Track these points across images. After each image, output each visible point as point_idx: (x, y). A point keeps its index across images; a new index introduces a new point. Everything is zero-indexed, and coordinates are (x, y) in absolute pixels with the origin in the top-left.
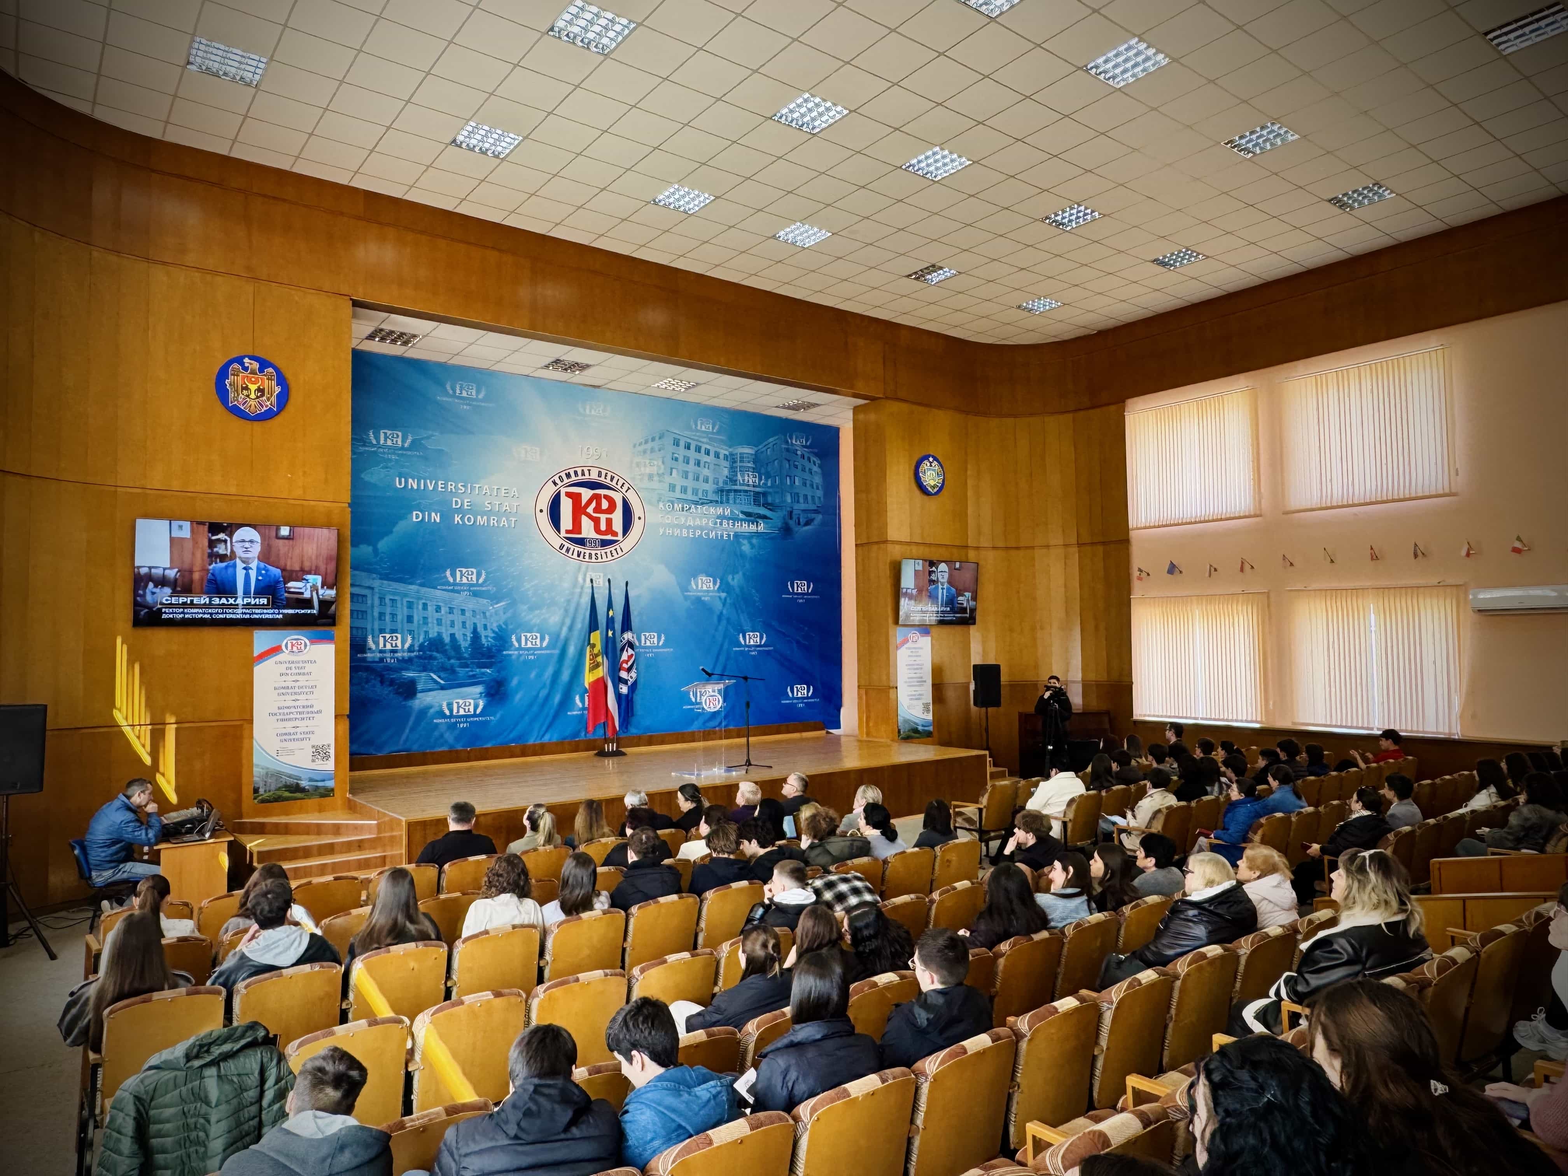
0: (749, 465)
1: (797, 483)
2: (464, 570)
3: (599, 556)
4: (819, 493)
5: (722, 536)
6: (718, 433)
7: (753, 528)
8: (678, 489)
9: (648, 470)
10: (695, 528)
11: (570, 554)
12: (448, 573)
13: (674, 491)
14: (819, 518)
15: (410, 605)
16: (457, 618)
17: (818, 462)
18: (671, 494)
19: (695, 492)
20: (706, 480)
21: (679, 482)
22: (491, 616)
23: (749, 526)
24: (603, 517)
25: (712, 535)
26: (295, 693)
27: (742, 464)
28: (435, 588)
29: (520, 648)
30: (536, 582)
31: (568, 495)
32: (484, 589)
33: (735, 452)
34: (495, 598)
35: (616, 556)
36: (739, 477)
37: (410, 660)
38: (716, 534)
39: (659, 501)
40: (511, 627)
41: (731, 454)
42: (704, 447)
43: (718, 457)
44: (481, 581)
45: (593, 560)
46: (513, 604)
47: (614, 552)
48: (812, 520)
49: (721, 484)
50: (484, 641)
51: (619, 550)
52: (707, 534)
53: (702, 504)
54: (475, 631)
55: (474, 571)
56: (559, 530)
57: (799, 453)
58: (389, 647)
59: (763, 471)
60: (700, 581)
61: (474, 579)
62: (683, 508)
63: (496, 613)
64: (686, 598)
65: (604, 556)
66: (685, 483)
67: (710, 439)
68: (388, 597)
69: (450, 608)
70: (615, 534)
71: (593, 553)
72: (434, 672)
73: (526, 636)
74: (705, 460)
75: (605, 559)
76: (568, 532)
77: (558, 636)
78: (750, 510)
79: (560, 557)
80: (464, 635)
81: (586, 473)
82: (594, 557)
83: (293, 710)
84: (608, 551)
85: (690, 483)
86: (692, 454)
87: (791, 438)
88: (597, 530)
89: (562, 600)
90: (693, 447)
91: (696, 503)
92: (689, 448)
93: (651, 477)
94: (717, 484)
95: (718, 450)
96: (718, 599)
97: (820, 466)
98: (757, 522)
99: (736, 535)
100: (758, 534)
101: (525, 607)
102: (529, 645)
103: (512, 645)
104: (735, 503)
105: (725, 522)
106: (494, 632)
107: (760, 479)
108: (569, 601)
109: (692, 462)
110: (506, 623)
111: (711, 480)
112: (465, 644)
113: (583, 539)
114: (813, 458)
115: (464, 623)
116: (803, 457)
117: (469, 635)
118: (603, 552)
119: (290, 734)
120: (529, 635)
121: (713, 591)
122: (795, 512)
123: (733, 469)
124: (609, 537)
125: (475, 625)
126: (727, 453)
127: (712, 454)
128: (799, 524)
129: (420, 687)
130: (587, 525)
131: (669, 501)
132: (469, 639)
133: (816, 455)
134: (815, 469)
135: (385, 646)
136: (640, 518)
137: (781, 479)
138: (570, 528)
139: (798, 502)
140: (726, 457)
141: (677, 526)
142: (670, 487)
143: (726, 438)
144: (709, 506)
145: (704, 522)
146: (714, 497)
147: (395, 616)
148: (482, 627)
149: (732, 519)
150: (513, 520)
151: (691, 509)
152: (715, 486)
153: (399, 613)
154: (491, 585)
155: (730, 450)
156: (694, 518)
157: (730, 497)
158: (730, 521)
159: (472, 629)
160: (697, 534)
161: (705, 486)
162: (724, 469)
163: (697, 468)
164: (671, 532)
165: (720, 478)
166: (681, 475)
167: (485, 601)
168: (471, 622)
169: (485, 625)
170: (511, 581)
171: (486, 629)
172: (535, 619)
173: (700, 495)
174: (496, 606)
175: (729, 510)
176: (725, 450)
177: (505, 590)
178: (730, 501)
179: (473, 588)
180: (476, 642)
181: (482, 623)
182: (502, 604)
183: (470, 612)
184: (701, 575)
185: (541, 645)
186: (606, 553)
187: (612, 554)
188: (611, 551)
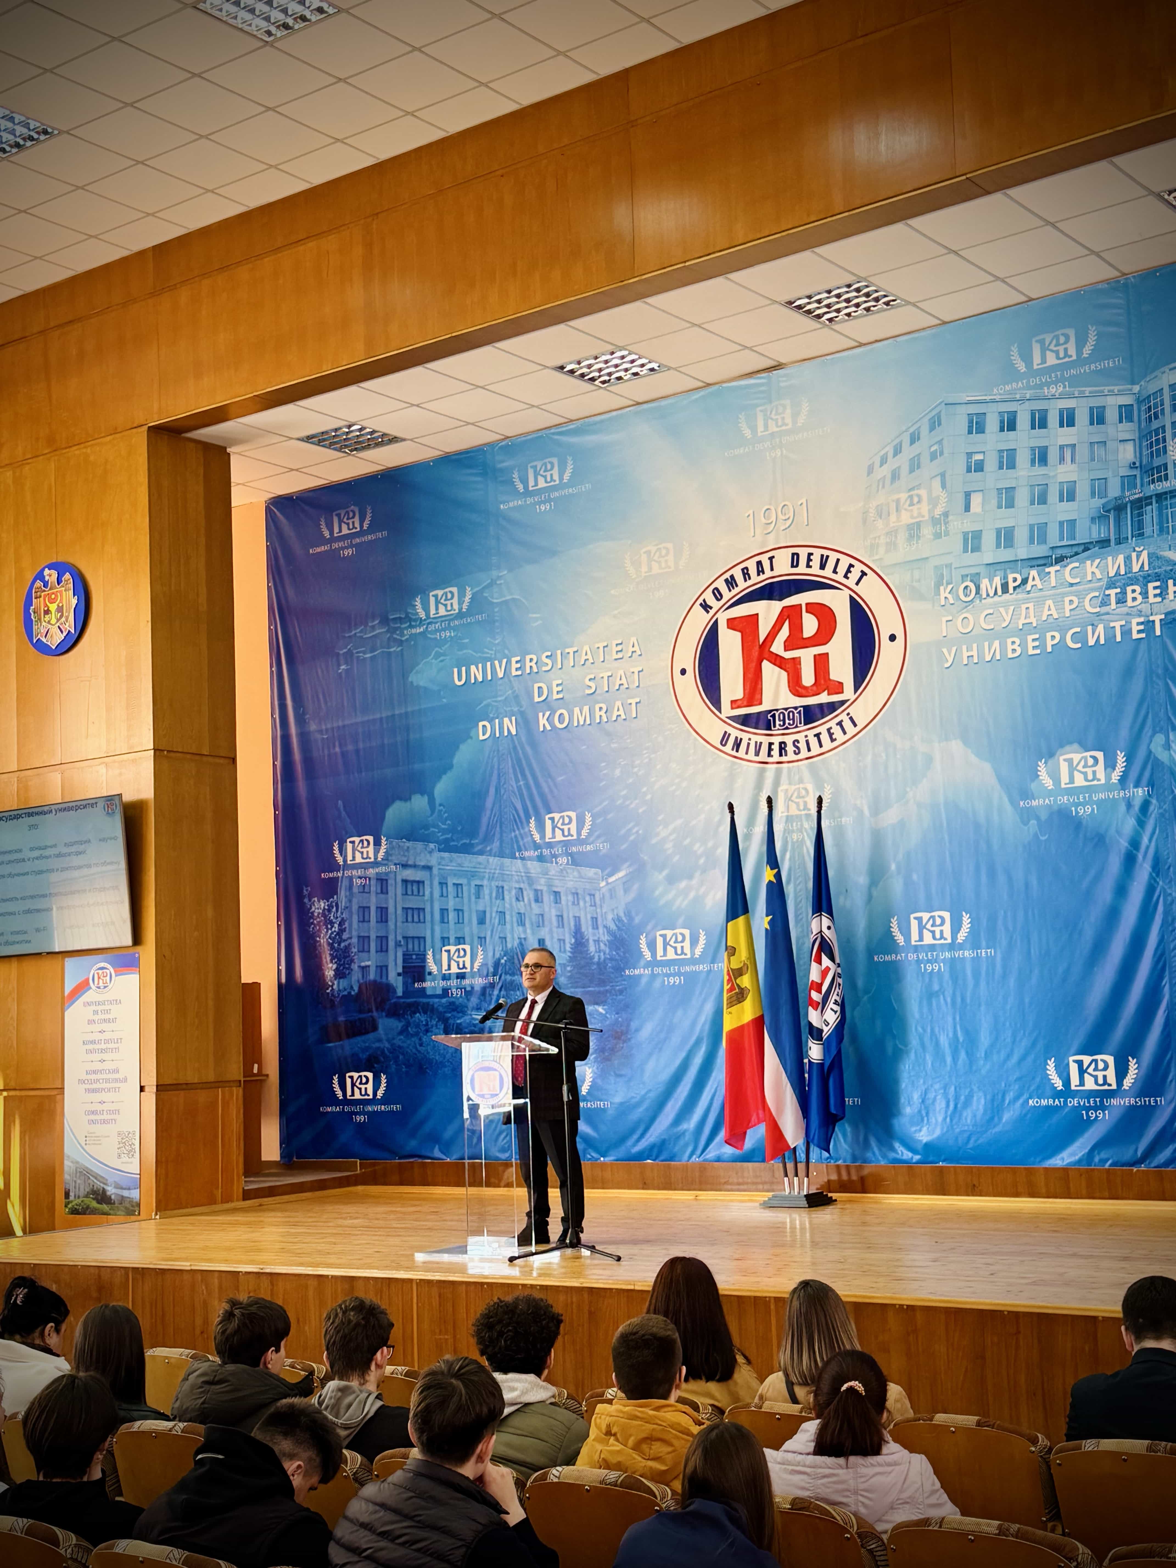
2: (557, 816)
3: (802, 745)
5: (1126, 632)
6: (1095, 357)
9: (906, 517)
10: (1041, 630)
11: (741, 753)
12: (532, 825)
13: (976, 549)
15: (480, 893)
16: (550, 910)
18: (972, 558)
19: (1038, 533)
20: (1069, 494)
21: (992, 522)
22: (604, 900)
24: (807, 656)
25: (1096, 635)
29: (653, 962)
31: (732, 624)
32: (588, 848)
33: (1152, 388)
34: (609, 864)
35: (839, 738)
38: (1109, 631)
39: (938, 584)
40: (637, 920)
41: (1141, 400)
42: (1058, 407)
43: (1101, 422)
44: (584, 833)
45: (790, 755)
46: (639, 872)
47: (837, 731)
49: (1114, 491)
50: (592, 948)
51: (847, 724)
52: (1080, 637)
53: (1060, 560)
54: (578, 933)
55: (573, 815)
56: (718, 705)
58: (454, 968)
60: (1064, 767)
61: (574, 832)
62: (1005, 588)
63: (612, 892)
64: (1029, 816)
65: (814, 742)
66: (1005, 519)
67: (1074, 381)
68: (451, 881)
69: (537, 891)
70: (838, 688)
71: (789, 740)
73: (664, 937)
74: (1062, 441)
76: (735, 704)
79: (720, 761)
80: (562, 941)
81: (767, 565)
82: (790, 748)
84: (823, 730)
85: (1022, 516)
86: (1023, 438)
88: (796, 687)
90: (1023, 421)
91: (1042, 563)
92: (1012, 427)
93: (913, 532)
94: (1103, 494)
95: (1099, 402)
96: (1125, 807)
99: (1172, 621)
101: (662, 877)
102: (671, 955)
103: (641, 954)
104: (1162, 530)
105: (1133, 592)
109: (1023, 457)
110: (628, 913)
111: (1083, 490)
113: (767, 713)
115: (560, 917)
117: (569, 941)
118: (811, 734)
120: (668, 934)
121: (1107, 786)
123: (1150, 438)
124: (824, 698)
125: (577, 919)
126: (1127, 400)
127: (1082, 417)
130: (774, 681)
131: (964, 577)
132: (568, 948)
135: (449, 966)
136: (893, 638)
138: (739, 694)
140: (1126, 414)
141: (991, 634)
142: (966, 540)
143: (1118, 361)
144: (1082, 562)
145: (1068, 608)
146: (1096, 532)
147: (461, 913)
148: (590, 923)
149: (1157, 577)
150: (633, 701)
151: (1030, 582)
152: (1098, 502)
153: (466, 908)
154: (603, 839)
155: (1136, 388)
156: (1039, 603)
157: (1147, 518)
158: (1151, 586)
159: (573, 928)
160: (1049, 643)
161: (1064, 511)
162: (1121, 447)
163: (1039, 470)
164: (974, 653)
165: (1109, 475)
166: (994, 502)
167: (591, 872)
168: (571, 915)
169: (595, 920)
170: (633, 827)
171: (595, 927)
172: (681, 898)
173: (1053, 538)
174: (611, 880)
175: (1145, 555)
176: (1120, 393)
177: (624, 846)
178: (1147, 531)
179: (574, 849)
180: (581, 953)
181: (589, 916)
182: (621, 874)
183: (567, 895)
184: (1068, 748)
185: (693, 953)
186: (818, 735)
187: (831, 735)
188: (829, 730)
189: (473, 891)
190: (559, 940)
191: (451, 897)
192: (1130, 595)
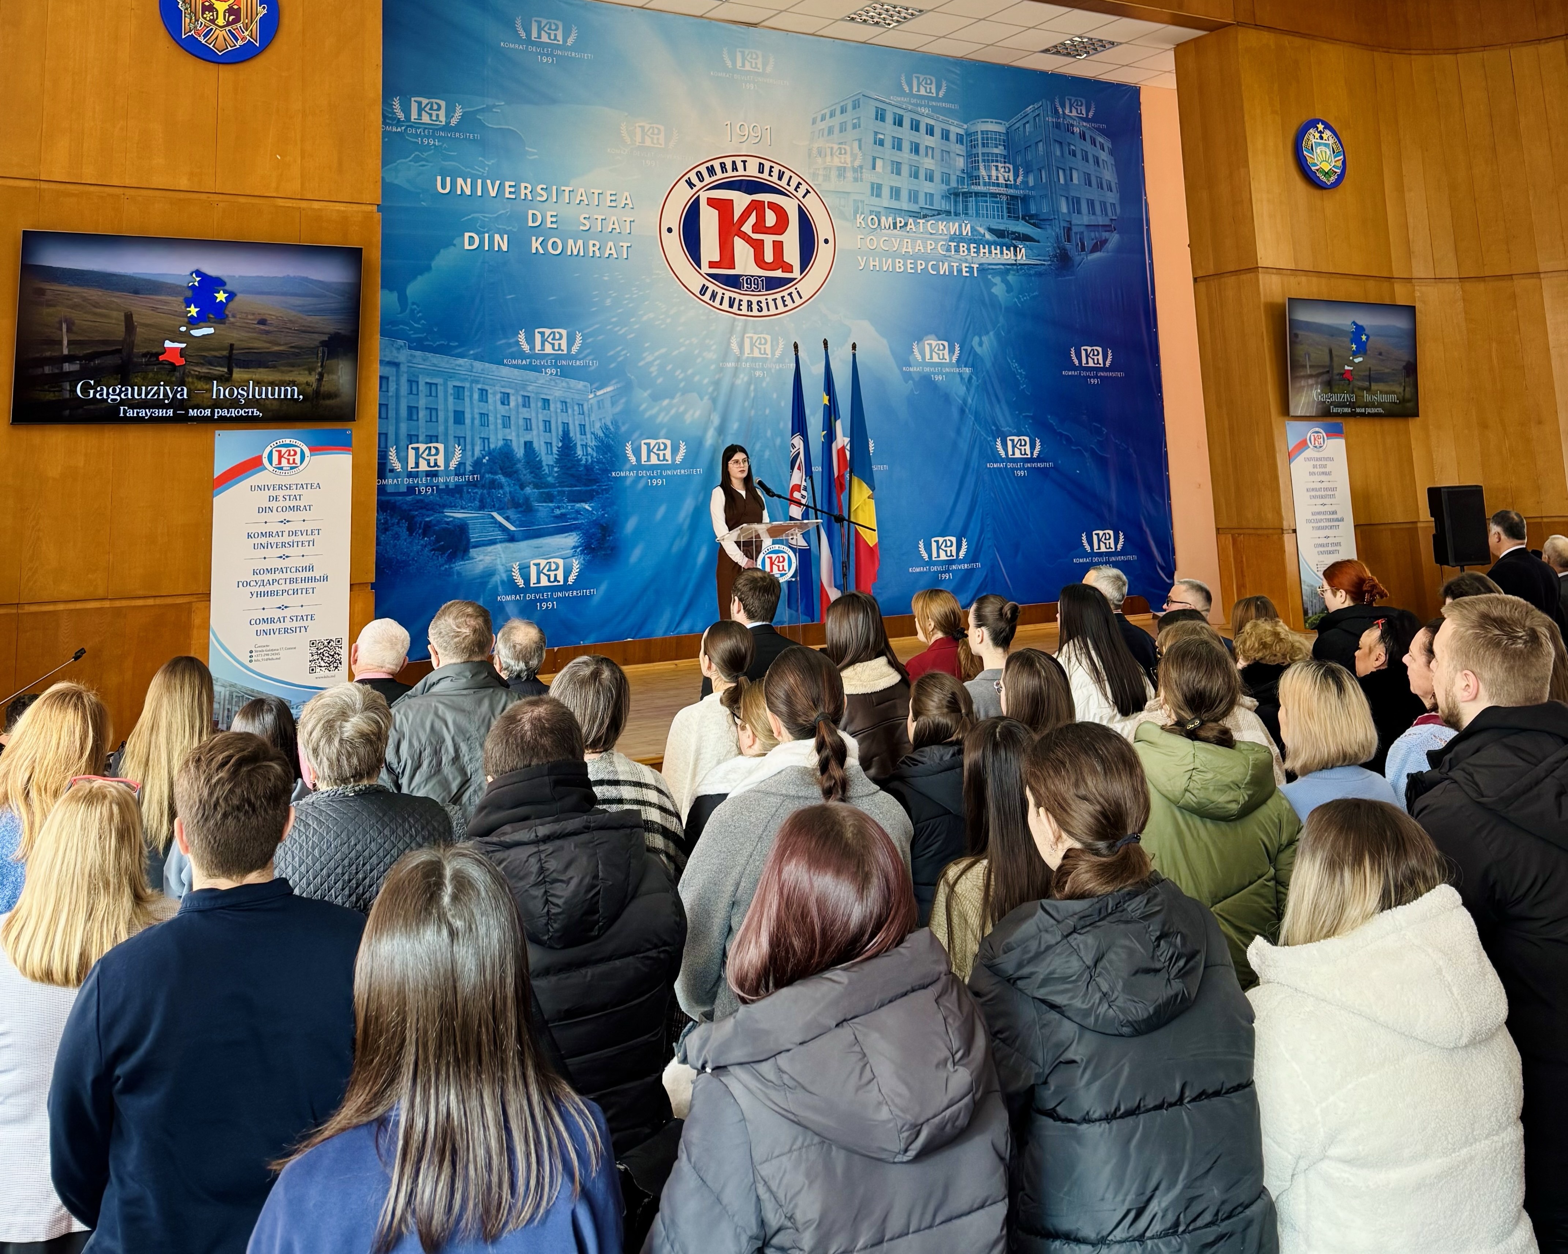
0: (996, 151)
1: (1075, 181)
2: (547, 331)
3: (764, 305)
4: (1112, 197)
5: (960, 271)
6: (945, 99)
7: (1008, 256)
8: (886, 192)
9: (836, 162)
10: (915, 257)
11: (717, 303)
12: (522, 336)
13: (879, 195)
14: (1114, 239)
15: (459, 392)
16: (537, 416)
17: (1108, 144)
18: (875, 200)
19: (914, 196)
20: (930, 178)
21: (889, 181)
22: (591, 410)
23: (1002, 253)
24: (768, 240)
25: (944, 269)
26: (283, 545)
27: (986, 150)
28: (500, 363)
29: (639, 466)
30: (663, 350)
31: (711, 202)
32: (578, 363)
33: (973, 129)
34: (598, 379)
35: (791, 305)
36: (983, 172)
37: (457, 490)
38: (951, 267)
39: (856, 212)
40: (623, 429)
41: (968, 134)
42: (924, 121)
43: (947, 139)
44: (575, 349)
45: (755, 312)
46: (627, 389)
47: (788, 298)
48: (1104, 242)
49: (954, 184)
50: (579, 452)
51: (795, 295)
52: (936, 268)
53: (925, 216)
54: (566, 436)
55: (564, 332)
56: (698, 261)
57: (1077, 130)
58: (423, 467)
59: (1019, 160)
60: (927, 348)
61: (564, 346)
62: (895, 224)
63: (600, 404)
64: (907, 376)
65: (771, 304)
66: (896, 182)
67: (935, 109)
68: (422, 380)
69: (524, 397)
70: (789, 268)
71: (754, 300)
72: (500, 510)
73: (648, 445)
74: (927, 143)
75: (773, 310)
76: (712, 265)
77: (700, 442)
78: (1002, 227)
79: (699, 308)
80: (549, 444)
81: (740, 166)
82: (755, 307)
83: (277, 576)
84: (778, 296)
85: (904, 182)
86: (906, 133)
87: (1063, 106)
88: (759, 260)
89: (706, 381)
90: (907, 123)
91: (916, 215)
92: (900, 124)
93: (842, 171)
94: (948, 183)
95: (946, 127)
96: (958, 379)
97: (1111, 153)
98: (1015, 247)
99: (982, 269)
100: (1016, 267)
101: (646, 394)
102: (654, 460)
103: (626, 458)
104: (978, 214)
105: (963, 247)
106: (596, 437)
107: (1016, 175)
108: (717, 384)
109: (906, 146)
110: (615, 423)
111: (937, 177)
112: (548, 459)
113: (738, 277)
114: (1100, 139)
115: (547, 423)
116: (1083, 136)
117: (557, 444)
118: (770, 298)
119: (272, 621)
120: (653, 442)
121: (950, 365)
122: (1075, 229)
123: (972, 158)
124: (778, 274)
125: (566, 425)
126: (962, 132)
127: (937, 132)
128: (1083, 249)
129: (474, 537)
130: (742, 251)
131: (871, 212)
132: (555, 450)
133: (1103, 132)
134: (1104, 156)
135: (417, 465)
136: (826, 241)
137: (1049, 176)
138: (717, 259)
139: (1079, 212)
140: (960, 139)
141: (887, 254)
142: (873, 188)
143: (957, 107)
144: (937, 221)
145: (929, 248)
146: (944, 205)
147: (434, 413)
148: (578, 429)
149: (975, 242)
150: (625, 245)
151: (909, 227)
152: (945, 187)
153: (441, 407)
154: (591, 357)
155: (965, 126)
156: (914, 241)
157: (970, 205)
158: (972, 245)
159: (561, 433)
160: (919, 268)
161: (928, 187)
162: (957, 158)
163: (914, 157)
164: (877, 263)
165: (951, 172)
166: (889, 168)
167: (581, 385)
168: (560, 421)
169: (582, 427)
170: (622, 350)
171: (583, 432)
172: (662, 414)
173: (922, 202)
174: (599, 393)
175: (969, 226)
176: (957, 126)
177: (612, 366)
178: (970, 212)
179: (564, 363)
180: (568, 455)
181: (577, 423)
182: (609, 389)
183: (555, 403)
184: (930, 337)
185: (674, 460)
186: (775, 300)
187: (784, 301)
188: (783, 297)
189: (450, 391)
190: (546, 443)
191: (422, 395)
192: (961, 249)
